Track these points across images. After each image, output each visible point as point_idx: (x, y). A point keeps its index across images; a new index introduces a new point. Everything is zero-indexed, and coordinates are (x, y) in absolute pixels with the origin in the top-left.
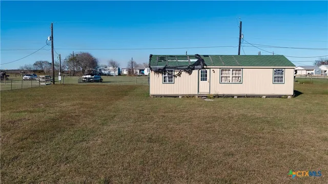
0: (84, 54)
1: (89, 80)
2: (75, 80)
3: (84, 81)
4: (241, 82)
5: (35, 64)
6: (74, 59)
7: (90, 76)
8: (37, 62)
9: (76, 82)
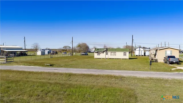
0: (83, 44)
1: (83, 55)
2: (79, 54)
3: (82, 55)
4: (116, 55)
5: (63, 47)
6: (79, 46)
7: (84, 53)
8: (64, 46)
9: (79, 55)
